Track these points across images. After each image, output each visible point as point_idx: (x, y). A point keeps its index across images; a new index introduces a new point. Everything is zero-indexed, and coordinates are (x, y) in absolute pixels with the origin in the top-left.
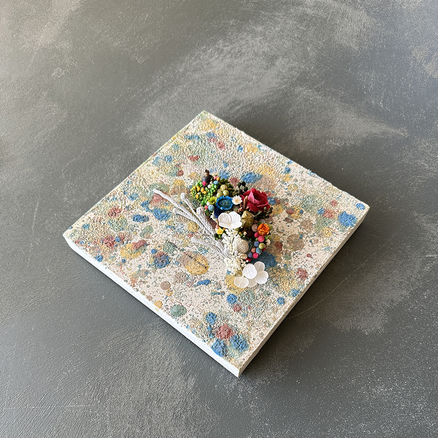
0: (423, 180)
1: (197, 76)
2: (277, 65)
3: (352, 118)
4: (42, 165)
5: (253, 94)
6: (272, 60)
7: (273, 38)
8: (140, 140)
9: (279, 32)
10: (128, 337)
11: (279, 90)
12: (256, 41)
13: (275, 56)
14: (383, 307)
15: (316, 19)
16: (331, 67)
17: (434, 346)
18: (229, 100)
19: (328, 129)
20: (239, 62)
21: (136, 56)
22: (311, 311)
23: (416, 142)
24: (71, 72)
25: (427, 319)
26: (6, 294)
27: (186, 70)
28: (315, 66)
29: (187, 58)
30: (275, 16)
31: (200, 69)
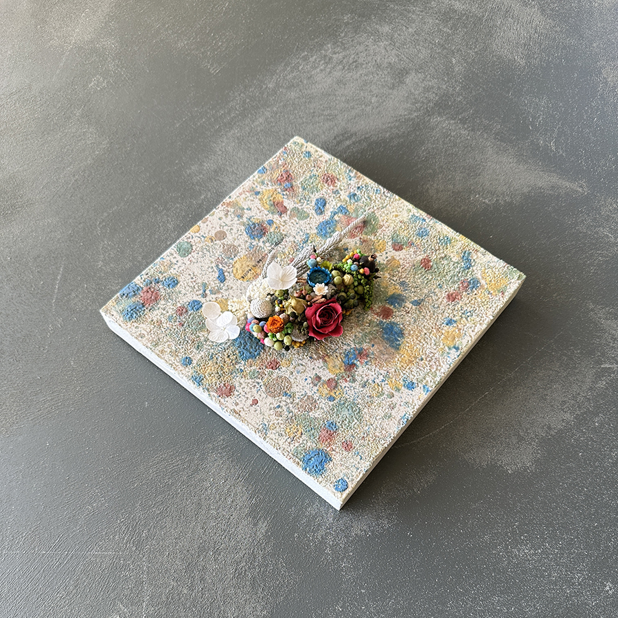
0: (605, 257)
1: (292, 95)
2: (407, 83)
3: (510, 163)
4: (70, 214)
5: (371, 124)
6: (400, 75)
7: (405, 44)
8: (207, 185)
9: (413, 35)
10: (177, 462)
11: (409, 120)
12: (379, 47)
13: (406, 70)
14: (536, 435)
15: (467, 18)
16: (484, 89)
17: (604, 494)
18: (336, 131)
19: (475, 179)
20: (354, 77)
21: (208, 63)
22: (434, 436)
23: (599, 202)
24: (116, 83)
25: (596, 456)
26: (12, 394)
27: (278, 86)
28: (462, 87)
29: (280, 68)
30: (409, 12)
31: (298, 85)
